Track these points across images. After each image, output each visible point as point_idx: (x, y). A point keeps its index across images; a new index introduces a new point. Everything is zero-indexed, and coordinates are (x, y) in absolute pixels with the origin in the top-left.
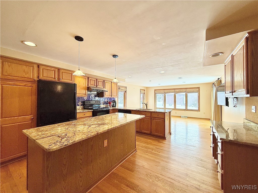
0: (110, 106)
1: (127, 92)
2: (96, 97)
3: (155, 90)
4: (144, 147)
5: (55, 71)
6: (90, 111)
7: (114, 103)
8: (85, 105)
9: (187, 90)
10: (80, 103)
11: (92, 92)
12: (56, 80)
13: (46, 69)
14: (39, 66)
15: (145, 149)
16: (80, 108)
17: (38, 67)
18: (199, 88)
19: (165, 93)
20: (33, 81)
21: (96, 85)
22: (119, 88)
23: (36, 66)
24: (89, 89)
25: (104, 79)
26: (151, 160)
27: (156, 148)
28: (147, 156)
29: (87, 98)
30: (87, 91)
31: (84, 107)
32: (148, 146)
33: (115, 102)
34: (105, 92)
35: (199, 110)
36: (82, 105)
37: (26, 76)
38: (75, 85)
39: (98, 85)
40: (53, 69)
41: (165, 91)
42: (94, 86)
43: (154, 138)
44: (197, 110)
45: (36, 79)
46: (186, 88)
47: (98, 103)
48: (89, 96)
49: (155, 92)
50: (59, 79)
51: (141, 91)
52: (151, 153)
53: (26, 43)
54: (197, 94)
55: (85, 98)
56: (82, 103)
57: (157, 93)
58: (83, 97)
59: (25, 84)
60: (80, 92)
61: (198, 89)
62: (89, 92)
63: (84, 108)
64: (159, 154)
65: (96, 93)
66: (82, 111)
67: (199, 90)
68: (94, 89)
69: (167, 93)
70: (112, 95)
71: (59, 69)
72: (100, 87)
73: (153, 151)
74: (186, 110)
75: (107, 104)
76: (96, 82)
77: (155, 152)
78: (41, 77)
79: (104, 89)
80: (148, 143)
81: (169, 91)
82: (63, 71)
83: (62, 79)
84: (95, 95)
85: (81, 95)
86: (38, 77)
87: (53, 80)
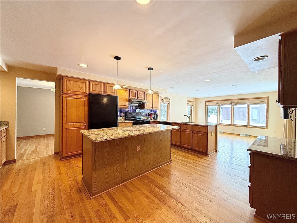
0: (151, 118)
1: (171, 103)
2: (137, 108)
3: (206, 101)
4: (181, 160)
5: (101, 85)
6: (130, 121)
7: (155, 116)
8: (127, 117)
9: (250, 100)
10: (122, 114)
11: (133, 104)
12: (102, 93)
13: (94, 84)
14: (89, 81)
15: (181, 162)
16: (122, 119)
17: (89, 83)
18: (267, 98)
19: (219, 105)
20: (85, 95)
21: (136, 96)
22: (162, 100)
23: (87, 82)
24: (130, 101)
25: (145, 91)
26: (184, 171)
27: (194, 162)
28: (181, 168)
29: (128, 110)
30: (128, 103)
31: (126, 118)
32: (186, 159)
33: (156, 114)
34: (146, 104)
35: (267, 127)
36: (124, 116)
37: (81, 91)
38: (117, 97)
39: (138, 97)
40: (99, 84)
41: (219, 102)
42: (135, 98)
43: (195, 154)
44: (263, 127)
45: (88, 93)
46: (248, 99)
47: (140, 114)
48: (130, 107)
49: (206, 103)
50: (104, 92)
51: (189, 102)
52: (187, 166)
53: (81, 65)
54: (265, 106)
55: (127, 110)
56: (124, 114)
57: (209, 105)
58: (125, 109)
59: (80, 97)
60: (122, 104)
61: (266, 100)
62: (131, 104)
63: (126, 120)
64: (196, 167)
65: (137, 104)
66: (123, 122)
67: (268, 101)
68: (135, 101)
69: (222, 104)
70: (153, 107)
71: (104, 84)
72: (141, 99)
73: (190, 165)
74: (248, 126)
75: (148, 116)
76: (136, 94)
77: (191, 166)
78: (91, 91)
79: (145, 101)
80: (186, 157)
81: (225, 102)
82: (107, 85)
83: (107, 92)
84: (137, 107)
85: (123, 106)
86: (89, 91)
87: (100, 93)
